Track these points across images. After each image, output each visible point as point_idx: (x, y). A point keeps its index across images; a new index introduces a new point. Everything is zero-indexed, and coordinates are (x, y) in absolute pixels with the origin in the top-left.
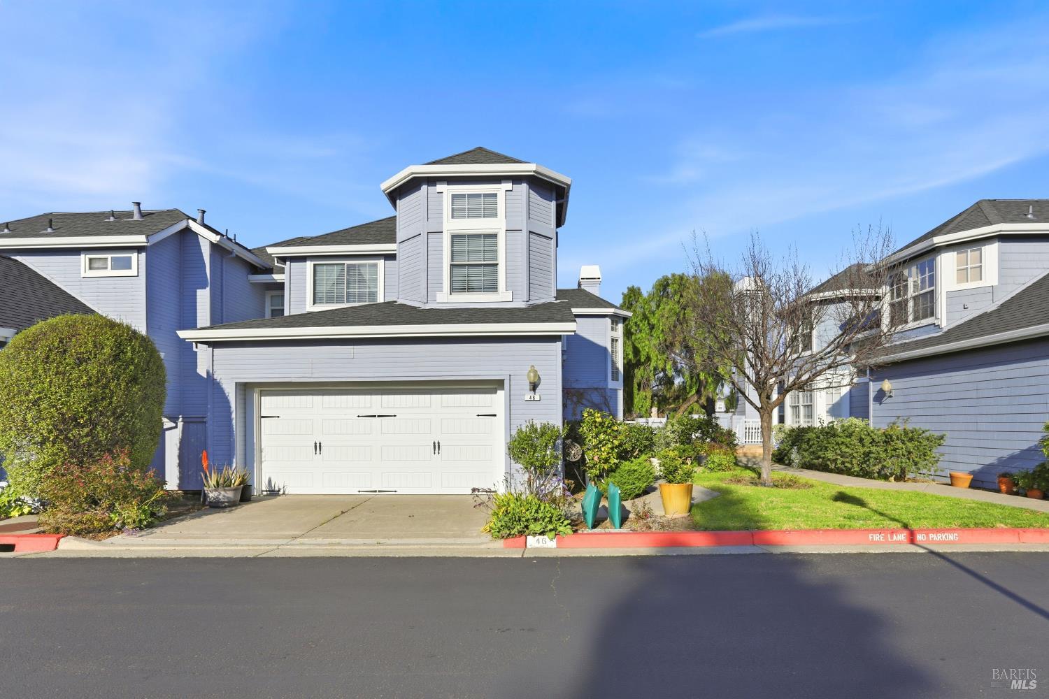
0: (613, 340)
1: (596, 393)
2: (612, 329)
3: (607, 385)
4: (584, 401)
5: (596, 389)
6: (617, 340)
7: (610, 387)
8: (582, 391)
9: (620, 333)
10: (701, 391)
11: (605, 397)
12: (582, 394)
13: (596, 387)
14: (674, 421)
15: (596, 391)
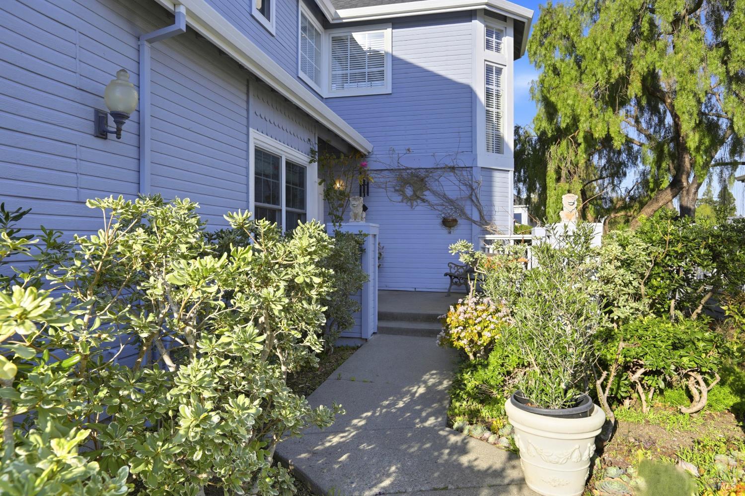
0: (489, 70)
1: (453, 178)
2: (488, 46)
3: (475, 159)
4: (428, 195)
5: (453, 169)
6: (499, 71)
7: (480, 164)
8: (423, 174)
9: (506, 56)
10: (680, 181)
11: (471, 187)
12: (422, 180)
13: (452, 164)
14: (630, 232)
15: (452, 174)
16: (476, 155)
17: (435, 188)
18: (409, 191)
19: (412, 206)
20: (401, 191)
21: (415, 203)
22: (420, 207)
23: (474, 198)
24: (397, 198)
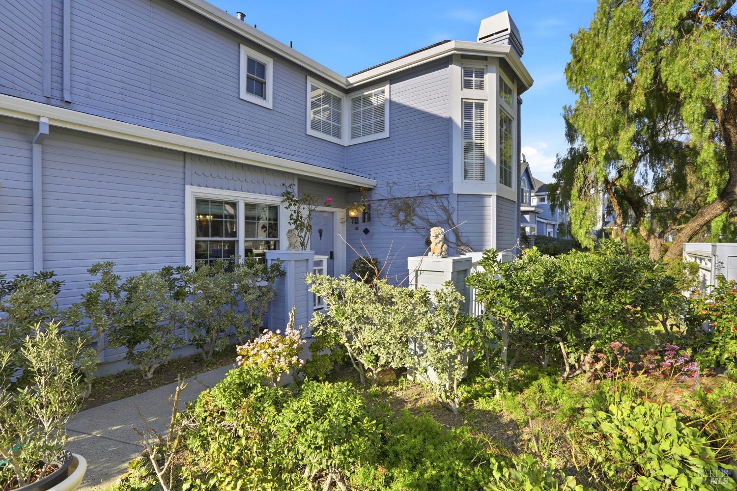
1: (434, 205)
2: (467, 85)
3: (451, 188)
4: (415, 220)
5: (434, 196)
6: (481, 105)
7: (456, 190)
8: (411, 202)
9: (488, 91)
12: (411, 207)
13: (433, 193)
15: (434, 200)
16: (452, 183)
17: (420, 214)
18: (402, 216)
19: (404, 229)
20: (396, 217)
21: (406, 227)
22: (410, 229)
23: (450, 222)
24: (393, 222)
